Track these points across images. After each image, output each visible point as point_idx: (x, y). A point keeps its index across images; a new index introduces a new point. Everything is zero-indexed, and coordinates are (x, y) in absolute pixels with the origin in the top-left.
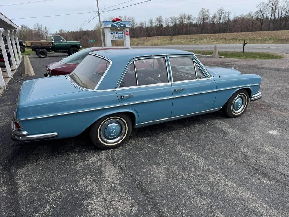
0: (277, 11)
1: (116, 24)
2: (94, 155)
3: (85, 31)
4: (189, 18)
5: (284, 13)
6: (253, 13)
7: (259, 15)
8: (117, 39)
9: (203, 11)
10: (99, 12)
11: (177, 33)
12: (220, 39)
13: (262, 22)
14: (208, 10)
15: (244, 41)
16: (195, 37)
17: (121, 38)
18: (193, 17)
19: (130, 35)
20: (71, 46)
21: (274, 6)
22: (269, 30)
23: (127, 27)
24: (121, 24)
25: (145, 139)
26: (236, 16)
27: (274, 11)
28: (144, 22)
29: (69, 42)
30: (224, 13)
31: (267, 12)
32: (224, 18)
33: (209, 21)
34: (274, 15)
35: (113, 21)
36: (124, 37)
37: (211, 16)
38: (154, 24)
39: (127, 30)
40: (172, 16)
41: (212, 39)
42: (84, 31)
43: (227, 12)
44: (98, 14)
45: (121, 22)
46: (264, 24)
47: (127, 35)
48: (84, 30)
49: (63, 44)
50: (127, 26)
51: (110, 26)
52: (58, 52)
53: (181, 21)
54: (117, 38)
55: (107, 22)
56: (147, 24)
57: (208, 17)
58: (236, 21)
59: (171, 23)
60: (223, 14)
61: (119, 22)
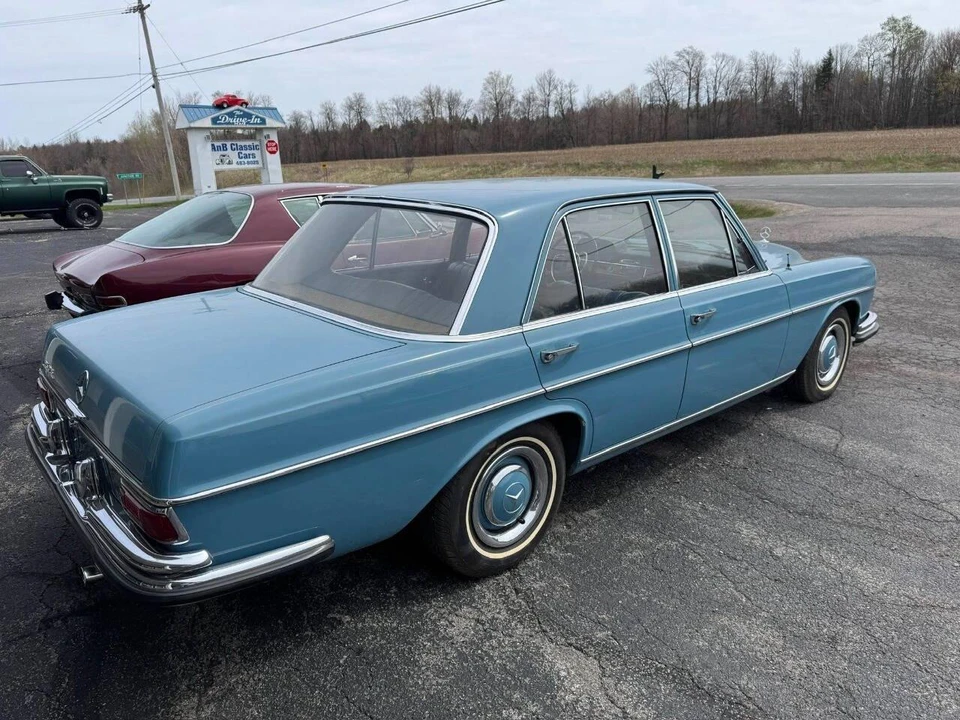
0: (703, 84)
1: (231, 115)
2: (456, 610)
3: (88, 143)
4: (453, 102)
5: (721, 89)
6: (640, 88)
7: (657, 94)
8: (234, 166)
9: (493, 80)
10: (155, 77)
11: (417, 150)
12: (560, 165)
13: (666, 115)
14: (509, 77)
15: (654, 169)
16: (485, 163)
17: (249, 163)
18: (464, 99)
19: (281, 153)
20: (68, 193)
21: (694, 69)
22: (688, 138)
23: (267, 126)
24: (249, 116)
25: (593, 512)
26: (591, 97)
27: (695, 84)
28: (305, 114)
29: (64, 180)
30: (556, 87)
31: (676, 87)
32: (559, 103)
33: (516, 112)
34: (697, 95)
35: (219, 106)
36: (258, 158)
37: (519, 97)
38: (341, 119)
39: (268, 136)
40: (399, 94)
41: (538, 167)
42: (83, 145)
43: (566, 86)
44: (152, 82)
45: (246, 110)
46: (672, 122)
47: (272, 153)
48: (83, 139)
49: (39, 184)
50: (270, 123)
51: (207, 123)
52: (17, 217)
53: (428, 113)
54: (235, 162)
55: (196, 110)
56: (315, 119)
57: (512, 99)
58: (592, 112)
59: (396, 117)
60: (555, 92)
61: (240, 108)
